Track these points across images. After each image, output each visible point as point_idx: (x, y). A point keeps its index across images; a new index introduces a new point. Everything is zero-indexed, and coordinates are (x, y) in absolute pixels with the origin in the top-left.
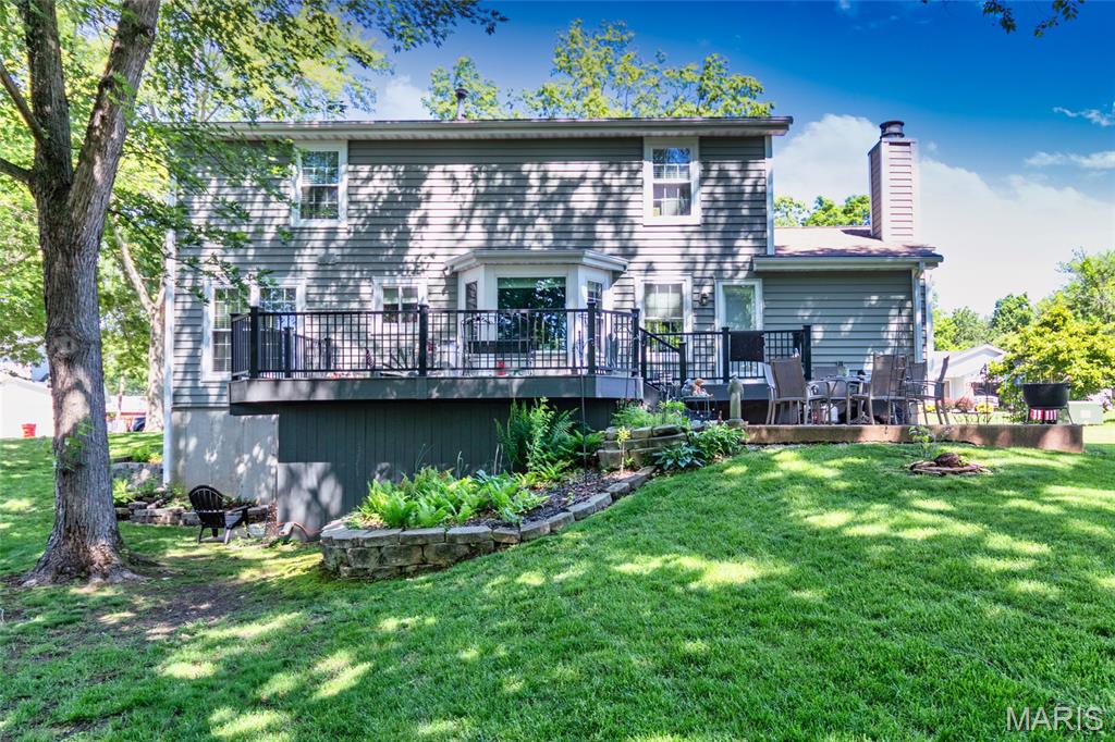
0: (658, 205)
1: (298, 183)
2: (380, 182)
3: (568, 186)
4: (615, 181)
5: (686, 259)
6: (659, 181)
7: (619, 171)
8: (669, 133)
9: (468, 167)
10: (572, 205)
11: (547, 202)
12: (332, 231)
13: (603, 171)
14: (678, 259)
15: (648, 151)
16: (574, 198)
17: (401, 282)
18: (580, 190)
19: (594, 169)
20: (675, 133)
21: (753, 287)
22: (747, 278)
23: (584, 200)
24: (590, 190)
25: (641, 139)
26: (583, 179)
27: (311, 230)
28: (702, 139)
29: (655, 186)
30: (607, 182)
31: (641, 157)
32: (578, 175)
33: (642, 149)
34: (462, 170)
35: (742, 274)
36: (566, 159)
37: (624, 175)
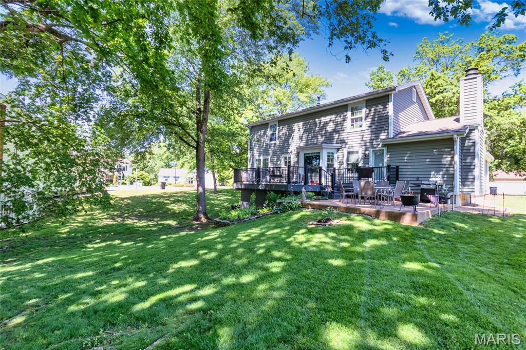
0: (352, 125)
1: (269, 132)
2: (285, 130)
3: (326, 124)
4: (339, 120)
5: (363, 142)
6: (353, 117)
7: (340, 116)
8: (360, 100)
9: (302, 123)
10: (327, 129)
11: (321, 129)
12: (275, 144)
13: (336, 117)
14: (360, 142)
15: (349, 108)
16: (328, 127)
17: (288, 156)
18: (329, 124)
19: (333, 117)
20: (356, 101)
21: (383, 150)
22: (382, 147)
23: (330, 127)
24: (332, 124)
25: (347, 105)
26: (330, 121)
27: (272, 144)
28: (367, 101)
29: (351, 119)
30: (337, 121)
31: (347, 111)
32: (329, 120)
33: (347, 108)
34: (301, 124)
35: (380, 146)
36: (325, 116)
37: (342, 117)
